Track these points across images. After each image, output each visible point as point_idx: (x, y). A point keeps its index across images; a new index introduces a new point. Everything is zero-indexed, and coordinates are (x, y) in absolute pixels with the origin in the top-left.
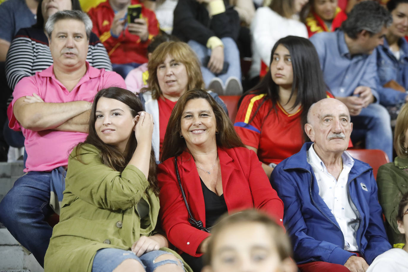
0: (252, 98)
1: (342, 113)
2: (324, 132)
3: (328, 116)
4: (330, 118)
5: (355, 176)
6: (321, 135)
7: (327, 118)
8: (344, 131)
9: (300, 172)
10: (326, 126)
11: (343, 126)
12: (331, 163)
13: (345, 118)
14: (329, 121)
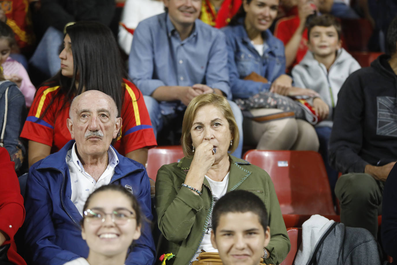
0: (45, 89)
1: (100, 108)
2: (81, 129)
3: (85, 111)
4: (88, 113)
5: (118, 177)
6: (79, 132)
7: (84, 114)
8: (103, 129)
9: (54, 172)
10: (83, 123)
11: (103, 122)
12: (92, 164)
13: (105, 113)
14: (86, 117)
